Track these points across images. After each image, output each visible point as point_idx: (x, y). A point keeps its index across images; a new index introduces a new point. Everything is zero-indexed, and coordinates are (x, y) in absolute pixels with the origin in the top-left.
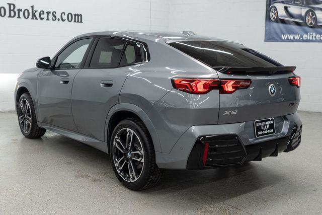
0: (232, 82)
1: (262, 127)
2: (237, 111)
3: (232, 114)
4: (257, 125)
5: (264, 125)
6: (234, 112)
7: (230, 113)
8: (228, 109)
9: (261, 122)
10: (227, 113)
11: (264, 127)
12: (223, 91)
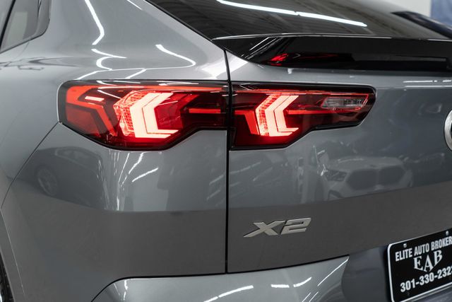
0: (286, 99)
1: (416, 263)
2: (307, 221)
3: (286, 231)
4: (399, 257)
5: (424, 255)
6: (297, 225)
7: (279, 229)
9: (412, 244)
10: (265, 228)
11: (423, 262)
12: (244, 139)
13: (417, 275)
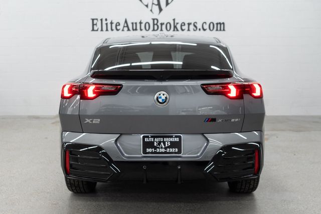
0: (93, 87)
1: (156, 144)
2: (99, 120)
3: (94, 122)
4: (147, 140)
6: (97, 121)
7: (92, 121)
8: (89, 117)
9: (154, 137)
10: (88, 121)
11: (159, 144)
12: (84, 97)
13: (155, 148)
